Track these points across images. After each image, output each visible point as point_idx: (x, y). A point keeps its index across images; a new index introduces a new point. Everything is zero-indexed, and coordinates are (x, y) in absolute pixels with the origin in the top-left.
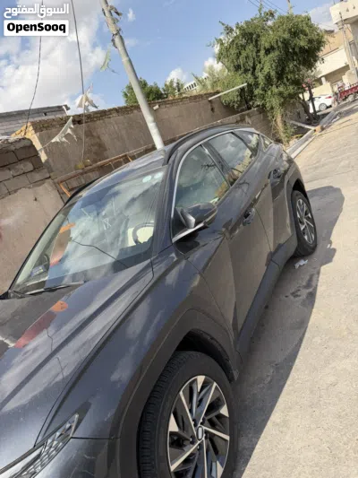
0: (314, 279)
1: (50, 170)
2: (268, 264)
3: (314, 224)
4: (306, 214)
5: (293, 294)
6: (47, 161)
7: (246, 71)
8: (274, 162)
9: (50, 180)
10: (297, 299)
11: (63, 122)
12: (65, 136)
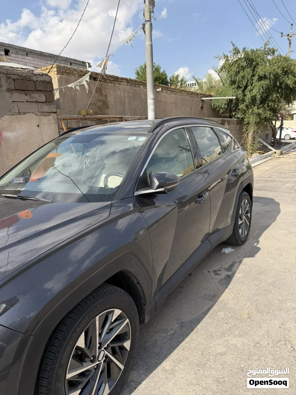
0: (236, 265)
1: (58, 107)
2: (203, 242)
3: (250, 223)
4: (247, 213)
5: (214, 271)
6: (58, 100)
7: (239, 87)
8: (236, 163)
9: (55, 115)
10: (217, 276)
11: (82, 74)
12: (80, 86)
